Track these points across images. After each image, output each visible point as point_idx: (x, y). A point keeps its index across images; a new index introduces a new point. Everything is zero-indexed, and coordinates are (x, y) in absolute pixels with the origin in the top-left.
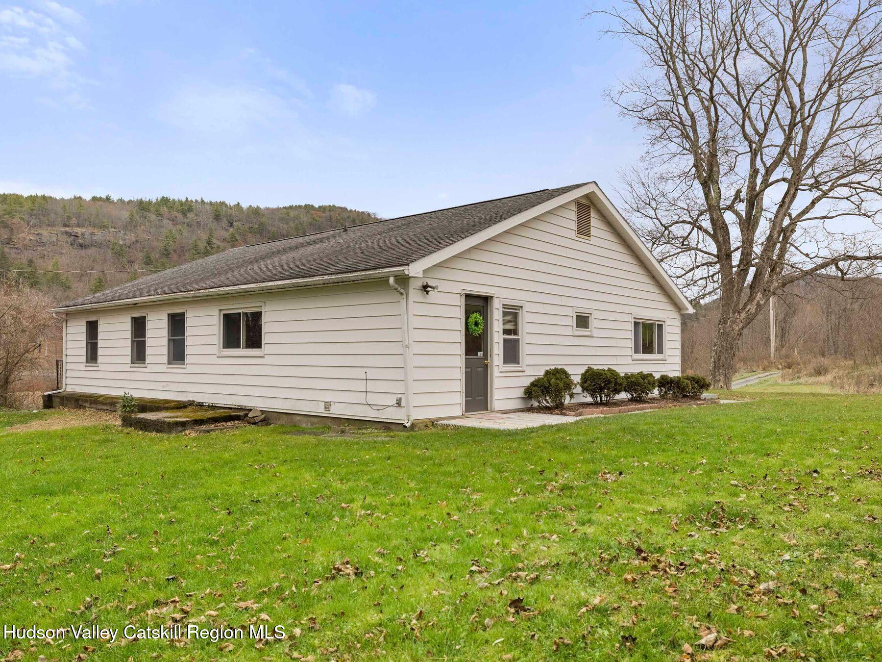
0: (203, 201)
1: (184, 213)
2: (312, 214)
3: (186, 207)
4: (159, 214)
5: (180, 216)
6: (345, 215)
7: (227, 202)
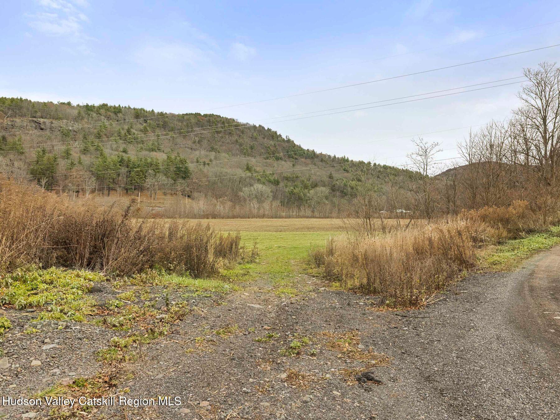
0: (129, 108)
1: (115, 113)
2: (198, 118)
3: (117, 110)
4: (99, 113)
5: (112, 115)
6: (219, 119)
7: (145, 109)
